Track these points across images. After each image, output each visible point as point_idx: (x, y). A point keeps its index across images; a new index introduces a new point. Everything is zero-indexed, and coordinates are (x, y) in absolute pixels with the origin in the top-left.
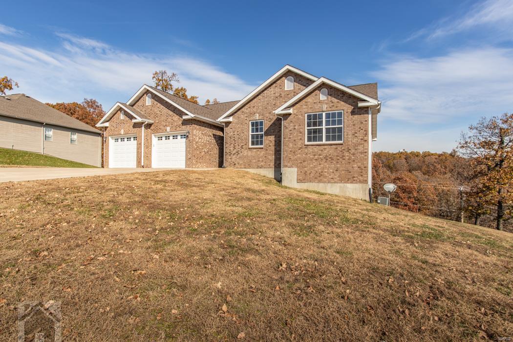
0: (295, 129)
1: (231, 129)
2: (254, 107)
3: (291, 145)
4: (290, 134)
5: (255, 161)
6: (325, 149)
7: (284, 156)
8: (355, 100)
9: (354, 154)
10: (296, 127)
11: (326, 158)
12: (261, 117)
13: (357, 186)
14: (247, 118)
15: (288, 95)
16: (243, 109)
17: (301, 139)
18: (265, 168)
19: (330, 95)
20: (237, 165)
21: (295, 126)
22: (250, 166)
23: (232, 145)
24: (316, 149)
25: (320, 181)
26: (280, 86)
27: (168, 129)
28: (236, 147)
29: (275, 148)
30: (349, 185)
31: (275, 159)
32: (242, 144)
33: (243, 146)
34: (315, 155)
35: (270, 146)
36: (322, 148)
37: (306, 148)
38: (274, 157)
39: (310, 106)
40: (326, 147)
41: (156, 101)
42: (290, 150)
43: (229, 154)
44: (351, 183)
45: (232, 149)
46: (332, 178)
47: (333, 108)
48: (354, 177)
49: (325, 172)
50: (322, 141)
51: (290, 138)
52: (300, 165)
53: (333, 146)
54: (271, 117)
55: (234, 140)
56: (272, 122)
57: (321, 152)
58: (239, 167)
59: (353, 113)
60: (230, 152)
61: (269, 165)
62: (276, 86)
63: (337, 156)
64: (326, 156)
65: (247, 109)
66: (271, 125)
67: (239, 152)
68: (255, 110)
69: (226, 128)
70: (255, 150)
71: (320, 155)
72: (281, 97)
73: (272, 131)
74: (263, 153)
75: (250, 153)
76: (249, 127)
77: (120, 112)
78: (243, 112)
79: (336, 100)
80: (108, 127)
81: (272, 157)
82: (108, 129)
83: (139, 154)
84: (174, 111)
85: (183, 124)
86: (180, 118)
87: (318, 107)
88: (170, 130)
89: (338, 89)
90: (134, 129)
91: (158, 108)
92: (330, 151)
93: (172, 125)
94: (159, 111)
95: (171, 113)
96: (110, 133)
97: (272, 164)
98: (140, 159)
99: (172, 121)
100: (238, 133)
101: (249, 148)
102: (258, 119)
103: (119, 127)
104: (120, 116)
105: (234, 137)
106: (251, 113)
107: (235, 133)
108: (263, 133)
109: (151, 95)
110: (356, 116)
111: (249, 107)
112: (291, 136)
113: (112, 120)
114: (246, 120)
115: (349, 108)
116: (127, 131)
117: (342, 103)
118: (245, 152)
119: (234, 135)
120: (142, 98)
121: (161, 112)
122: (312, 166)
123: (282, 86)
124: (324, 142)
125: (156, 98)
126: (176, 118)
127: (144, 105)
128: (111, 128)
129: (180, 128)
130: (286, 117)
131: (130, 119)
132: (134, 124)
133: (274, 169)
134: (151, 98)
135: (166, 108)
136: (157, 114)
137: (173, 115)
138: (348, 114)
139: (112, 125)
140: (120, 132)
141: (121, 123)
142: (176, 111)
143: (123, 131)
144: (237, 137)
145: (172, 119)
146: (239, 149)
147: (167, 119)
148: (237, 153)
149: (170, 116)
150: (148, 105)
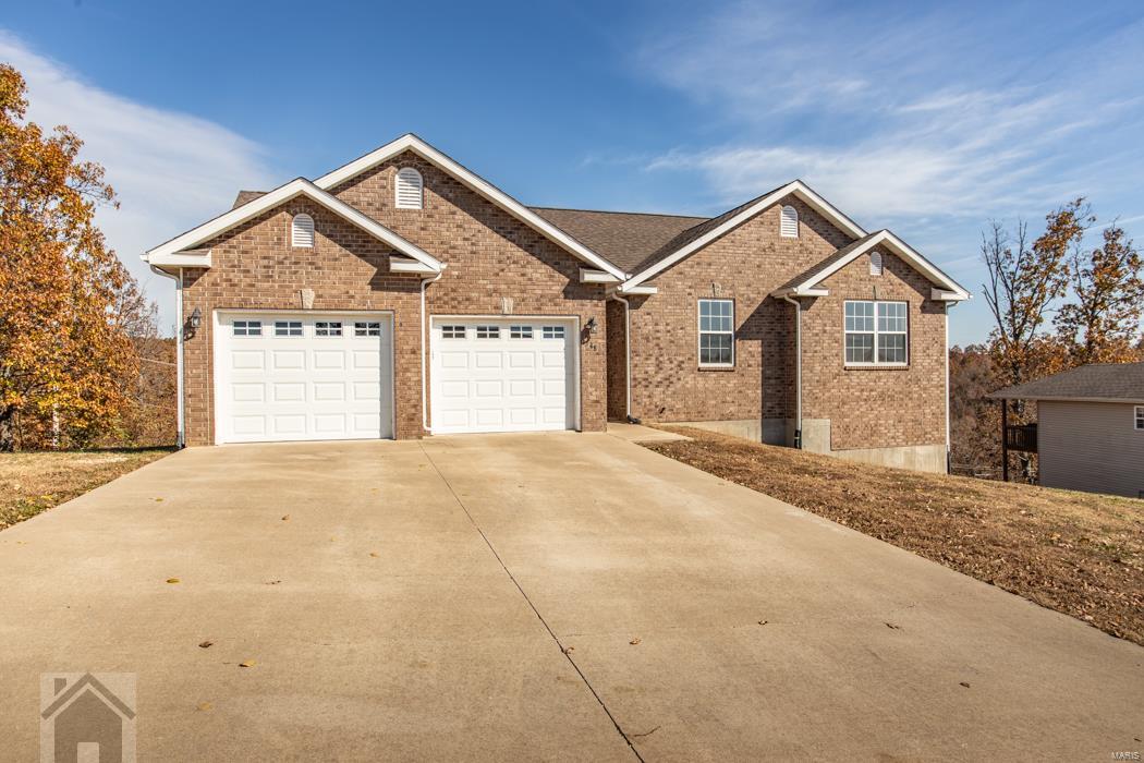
0: (825, 332)
1: (648, 314)
2: (710, 264)
3: (818, 368)
4: (816, 342)
5: (713, 402)
6: (880, 378)
7: (805, 392)
8: (926, 285)
9: (925, 389)
10: (827, 328)
11: (882, 396)
12: (728, 292)
13: (931, 449)
14: (692, 291)
15: (788, 248)
16: (681, 265)
17: (837, 355)
18: (739, 419)
19: (888, 268)
20: (667, 412)
21: (825, 325)
22: (702, 416)
23: (652, 360)
24: (864, 377)
25: (872, 446)
26: (771, 224)
27: (508, 304)
28: (667, 365)
29: (762, 372)
30: (920, 450)
31: (763, 398)
32: (681, 359)
33: (683, 362)
34: (863, 390)
35: (750, 366)
36: (875, 374)
37: (846, 375)
38: (759, 392)
39: (852, 286)
40: (881, 373)
41: (449, 200)
42: (817, 378)
43: (643, 383)
44: (923, 444)
45: (652, 369)
46: (893, 438)
47: (894, 296)
48: (926, 433)
49: (880, 425)
50: (873, 362)
51: (816, 352)
52: (837, 410)
53: (894, 373)
54: (752, 296)
55: (657, 345)
56: (755, 307)
57: (872, 384)
58: (672, 417)
59: (924, 309)
60: (646, 379)
61: (750, 411)
62: (762, 223)
63: (900, 393)
64: (883, 393)
65: (692, 267)
66: (752, 316)
67: (672, 379)
68: (712, 271)
69: (635, 312)
70: (714, 375)
71: (872, 390)
72: (774, 251)
73: (754, 329)
74: (732, 382)
75: (701, 382)
76: (696, 316)
77: (288, 216)
78: (681, 273)
79: (898, 281)
80: (206, 269)
81: (757, 394)
82: (206, 279)
83: (410, 389)
84: (529, 249)
85: (567, 294)
86: (557, 274)
87: (866, 289)
88: (514, 308)
89: (900, 258)
90: (378, 294)
91: (458, 226)
92: (888, 382)
93: (523, 292)
94: (465, 239)
95: (519, 253)
96: (221, 295)
97: (756, 409)
98: (415, 406)
99: (521, 279)
100: (669, 328)
101: (699, 370)
102: (721, 295)
103: (287, 276)
104: (290, 235)
105: (658, 338)
106: (703, 281)
107: (661, 327)
108: (731, 332)
109: (422, 173)
110: (928, 316)
111: (698, 264)
112: (818, 348)
113: (233, 241)
114: (690, 294)
115: (917, 299)
116: (334, 297)
117: (907, 287)
118: (689, 380)
119: (658, 331)
120: (376, 177)
121: (473, 244)
122: (858, 413)
123: (774, 225)
124: (876, 363)
125: (446, 190)
126: (539, 271)
127: (384, 205)
128: (231, 276)
129: (556, 305)
130: (808, 301)
131: (354, 252)
132: (376, 274)
133: (760, 421)
134: (425, 186)
135: (497, 232)
136: (454, 248)
137: (528, 263)
138: (916, 311)
139: (234, 266)
140: (294, 299)
141: (296, 263)
142: (537, 250)
143: (309, 297)
144: (664, 338)
145: (523, 275)
146: (672, 372)
147: (503, 270)
148: (667, 383)
149: (514, 262)
150: (409, 211)
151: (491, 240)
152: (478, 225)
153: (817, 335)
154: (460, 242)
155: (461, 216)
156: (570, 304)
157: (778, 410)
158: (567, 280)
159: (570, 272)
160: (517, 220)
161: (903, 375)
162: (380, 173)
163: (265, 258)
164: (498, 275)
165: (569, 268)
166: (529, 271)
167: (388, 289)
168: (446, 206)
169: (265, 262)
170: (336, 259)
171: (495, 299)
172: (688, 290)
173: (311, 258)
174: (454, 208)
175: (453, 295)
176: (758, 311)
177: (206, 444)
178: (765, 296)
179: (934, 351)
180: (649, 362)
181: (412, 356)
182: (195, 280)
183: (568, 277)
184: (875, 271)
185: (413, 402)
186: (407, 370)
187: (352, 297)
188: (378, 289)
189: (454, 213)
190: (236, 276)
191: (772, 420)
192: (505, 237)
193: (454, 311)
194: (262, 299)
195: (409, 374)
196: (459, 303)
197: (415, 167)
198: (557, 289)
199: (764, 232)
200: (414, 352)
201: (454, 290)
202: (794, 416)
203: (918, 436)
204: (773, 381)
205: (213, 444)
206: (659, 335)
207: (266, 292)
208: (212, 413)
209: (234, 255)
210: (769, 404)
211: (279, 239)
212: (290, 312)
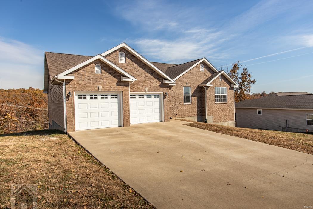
1: (173, 91)
2: (186, 78)
3: (210, 103)
4: (209, 97)
5: (187, 113)
8: (230, 83)
9: (230, 108)
10: (212, 94)
11: (222, 110)
12: (190, 85)
15: (202, 74)
16: (180, 78)
17: (213, 100)
18: (192, 116)
19: (223, 79)
20: (177, 116)
23: (174, 102)
24: (219, 105)
29: (197, 105)
30: (230, 122)
31: (197, 111)
32: (180, 102)
34: (219, 109)
35: (194, 103)
37: (215, 105)
38: (196, 109)
39: (216, 84)
40: (222, 104)
42: (210, 106)
45: (174, 105)
46: (224, 119)
47: (224, 86)
48: (231, 118)
49: (222, 117)
52: (214, 113)
53: (224, 104)
54: (195, 86)
57: (220, 107)
58: (178, 117)
59: (230, 89)
60: (172, 107)
62: (196, 68)
63: (226, 109)
65: (182, 79)
68: (186, 80)
70: (187, 106)
72: (199, 75)
73: (195, 94)
74: (191, 107)
75: (184, 108)
76: (183, 91)
77: (94, 65)
78: (180, 80)
79: (225, 82)
80: (72, 80)
81: (196, 110)
82: (72, 83)
83: (127, 113)
84: (152, 74)
85: (161, 86)
86: (158, 81)
87: (219, 84)
88: (148, 90)
89: (225, 77)
90: (118, 87)
91: (135, 68)
92: (223, 106)
93: (150, 86)
94: (136, 72)
95: (149, 75)
96: (76, 87)
97: (196, 114)
98: (128, 117)
99: (150, 82)
100: (177, 94)
101: (184, 104)
102: (188, 86)
103: (94, 82)
104: (95, 70)
105: (175, 97)
106: (184, 82)
107: (175, 94)
108: (190, 95)
109: (125, 53)
110: (231, 91)
111: (183, 78)
112: (210, 99)
113: (79, 72)
114: (182, 85)
115: (228, 87)
116: (107, 88)
117: (227, 84)
118: (182, 107)
119: (175, 95)
120: (114, 54)
121: (138, 73)
122: (218, 114)
123: (199, 68)
124: (221, 102)
125: (131, 58)
126: (154, 80)
127: (116, 62)
128: (79, 82)
129: (158, 89)
130: (207, 87)
131: (112, 75)
132: (118, 81)
133: (197, 117)
134: (126, 57)
135: (144, 70)
136: (134, 74)
137: (151, 78)
138: (228, 89)
139: (80, 79)
140: (97, 89)
141: (97, 78)
142: (153, 75)
143: (100, 88)
144: (176, 97)
145: (150, 81)
146: (178, 105)
147: (145, 80)
148: (177, 108)
149: (148, 78)
150: (123, 64)
151: (142, 72)
152: (139, 68)
153: (210, 95)
154: (135, 73)
155: (135, 65)
156: (161, 89)
157: (200, 114)
158: (160, 83)
159: (161, 81)
160: (148, 67)
161: (226, 105)
162: (115, 53)
163: (88, 77)
164: (144, 81)
165: (161, 79)
166: (152, 80)
167: (121, 86)
168: (132, 63)
169: (88, 78)
170: (107, 77)
171: (144, 88)
172: (181, 85)
173: (101, 77)
174: (134, 63)
175: (133, 87)
176: (196, 90)
177: (73, 131)
178: (197, 86)
179: (232, 99)
180: (173, 103)
181: (127, 104)
182: (69, 83)
183: (161, 82)
184: (220, 80)
185: (128, 116)
186: (126, 108)
187: (112, 88)
188: (118, 86)
189: (134, 65)
190: (80, 82)
191: (199, 116)
192: (146, 71)
193: (134, 91)
194: (88, 89)
195: (126, 109)
196: (135, 89)
197: (124, 52)
198: (158, 85)
199: (197, 70)
200: (127, 103)
201: (134, 85)
202: (205, 115)
203: (229, 119)
204: (199, 107)
205: (75, 131)
206: (175, 96)
207: (89, 86)
208: (74, 122)
209: (80, 76)
210: (199, 113)
211: (92, 71)
212: (95, 92)
